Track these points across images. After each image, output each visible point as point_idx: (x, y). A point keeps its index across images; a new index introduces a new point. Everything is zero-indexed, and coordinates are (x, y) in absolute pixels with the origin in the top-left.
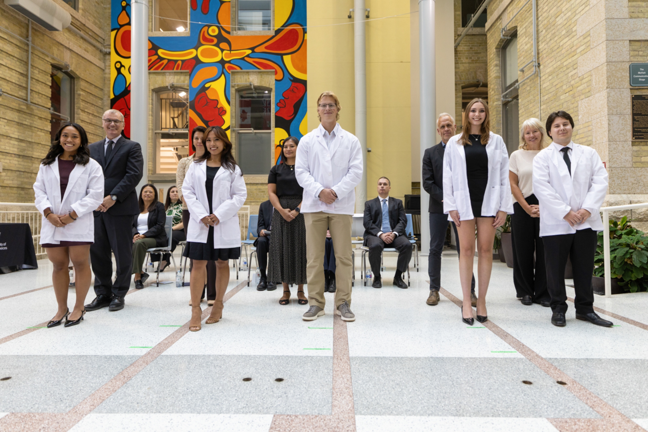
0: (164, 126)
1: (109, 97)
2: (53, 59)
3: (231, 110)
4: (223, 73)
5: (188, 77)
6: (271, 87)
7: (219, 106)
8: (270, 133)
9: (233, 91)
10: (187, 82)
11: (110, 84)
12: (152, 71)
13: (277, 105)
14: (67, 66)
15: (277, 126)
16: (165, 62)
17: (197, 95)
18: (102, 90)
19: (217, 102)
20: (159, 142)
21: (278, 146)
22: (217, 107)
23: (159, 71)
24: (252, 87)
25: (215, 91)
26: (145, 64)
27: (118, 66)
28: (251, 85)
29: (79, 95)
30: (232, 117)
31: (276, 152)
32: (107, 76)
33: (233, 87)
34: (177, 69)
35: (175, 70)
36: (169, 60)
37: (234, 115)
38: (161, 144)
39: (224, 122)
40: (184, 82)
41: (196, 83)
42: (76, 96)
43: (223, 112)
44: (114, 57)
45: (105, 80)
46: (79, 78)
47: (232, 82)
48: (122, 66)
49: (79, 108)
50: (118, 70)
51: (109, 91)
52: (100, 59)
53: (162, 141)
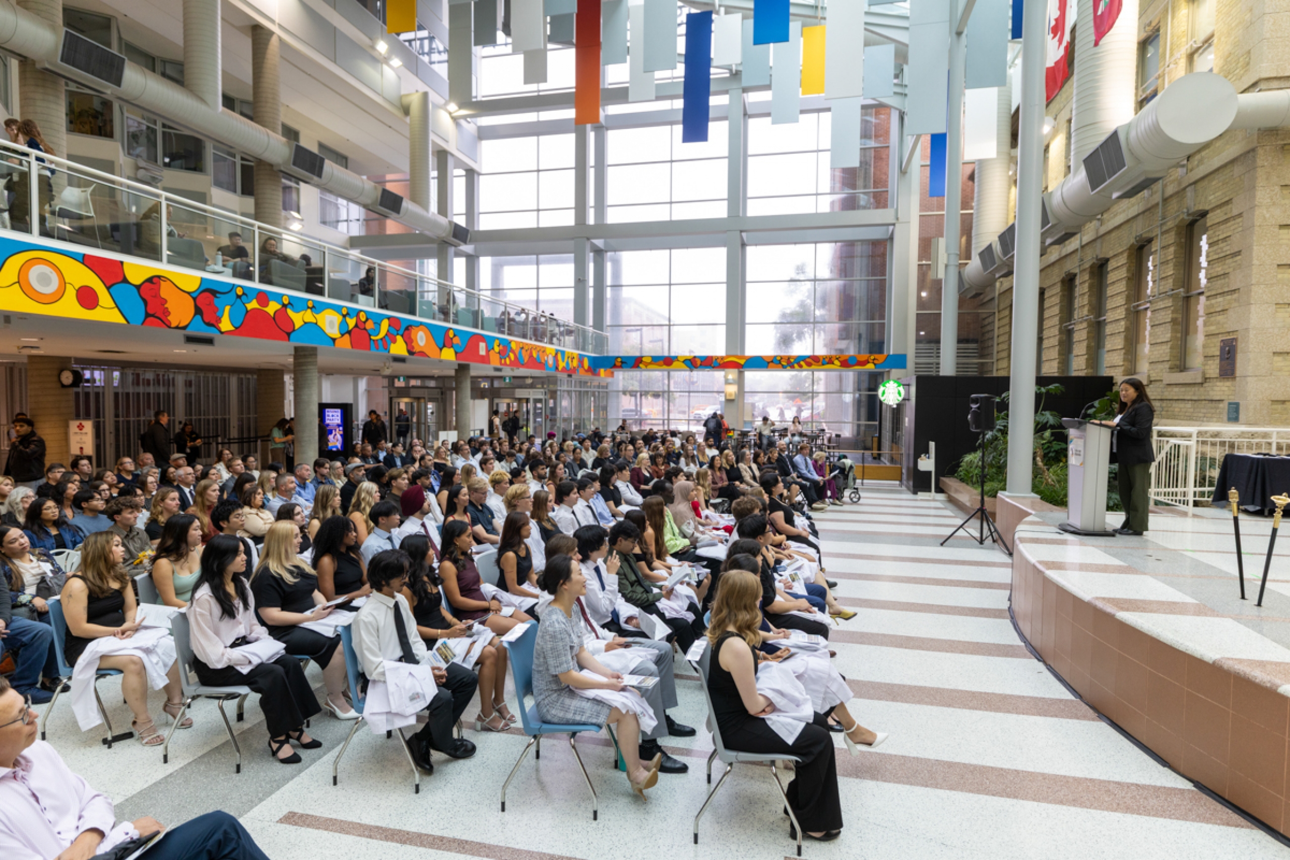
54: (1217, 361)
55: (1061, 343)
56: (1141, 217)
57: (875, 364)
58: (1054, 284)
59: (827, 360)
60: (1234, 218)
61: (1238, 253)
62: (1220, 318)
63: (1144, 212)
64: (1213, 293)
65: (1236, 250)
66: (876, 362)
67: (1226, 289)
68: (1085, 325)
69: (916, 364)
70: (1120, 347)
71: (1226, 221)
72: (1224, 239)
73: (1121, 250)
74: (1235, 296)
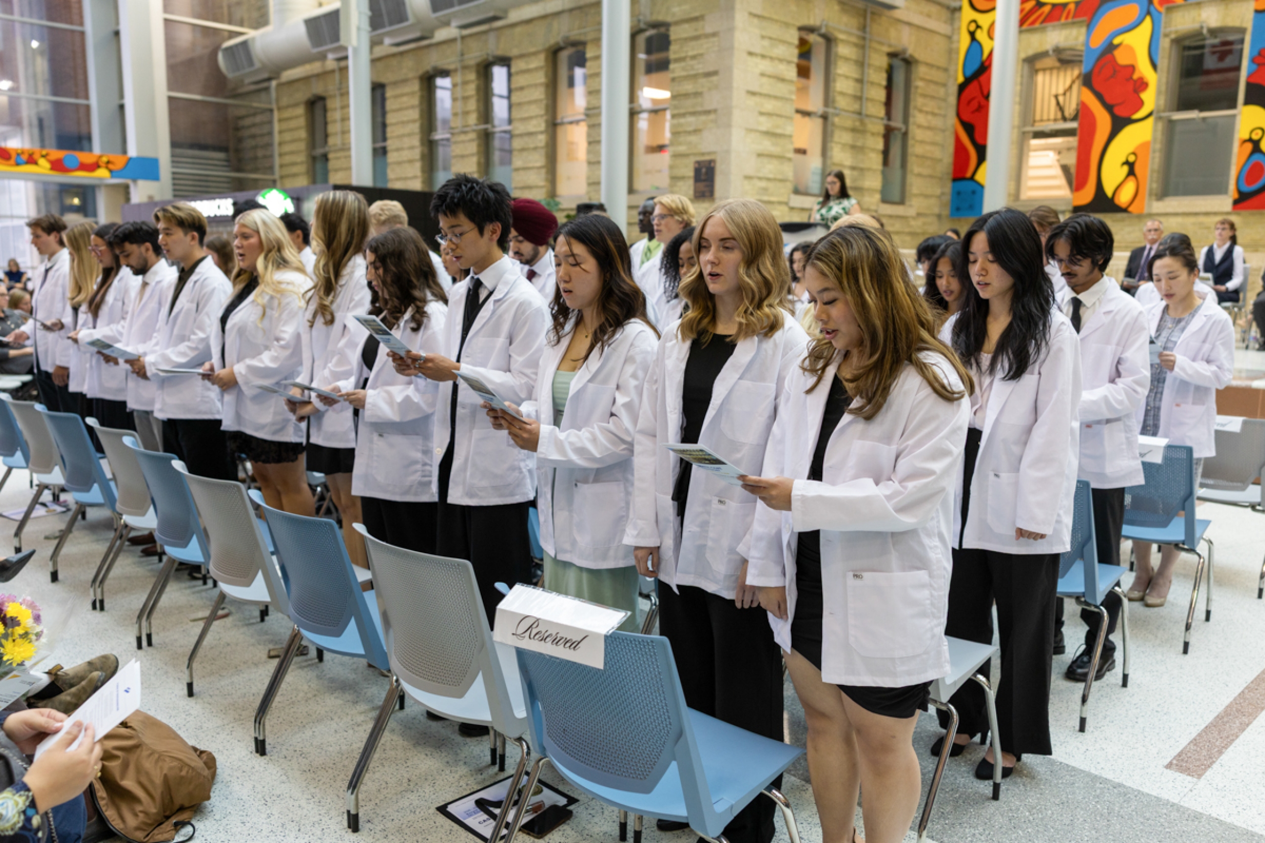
0: (1038, 117)
1: (956, 79)
2: (890, 46)
3: (1159, 81)
4: (1149, 13)
5: (1083, 30)
6: (1244, 25)
7: (1135, 77)
8: (1234, 116)
9: (1165, 44)
10: (1082, 38)
11: (958, 59)
12: (1025, 27)
13: (1253, 60)
14: (904, 51)
15: (1247, 102)
16: (1047, 9)
17: (1098, 59)
18: (946, 70)
19: (1132, 68)
20: (1029, 145)
21: (1245, 141)
22: (1131, 78)
23: (1037, 25)
24: (1205, 31)
25: (1131, 50)
26: (1015, 17)
27: (973, 27)
28: (1202, 27)
29: (917, 87)
30: (1159, 93)
31: (1240, 153)
32: (954, 46)
33: (1166, 35)
34: (1067, 18)
35: (1063, 21)
36: (1054, 6)
37: (1163, 88)
38: (1032, 148)
39: (1140, 104)
40: (1076, 38)
41: (1098, 41)
42: (913, 90)
43: (1142, 85)
44: (968, 14)
45: (951, 52)
46: (917, 62)
47: (1165, 27)
48: (978, 27)
49: (915, 108)
50: (972, 34)
51: (956, 71)
52: (945, 22)
53: (1035, 142)
54: (691, 182)
55: (423, 157)
56: (565, 17)
57: (111, 171)
58: (404, 81)
59: (25, 157)
60: (707, 36)
61: (715, 73)
62: (693, 138)
63: (571, 10)
64: (682, 111)
65: (711, 69)
66: (111, 166)
67: (699, 109)
68: (473, 136)
69: (174, 173)
70: (538, 164)
71: (696, 38)
72: (694, 57)
73: (532, 50)
74: (712, 117)
